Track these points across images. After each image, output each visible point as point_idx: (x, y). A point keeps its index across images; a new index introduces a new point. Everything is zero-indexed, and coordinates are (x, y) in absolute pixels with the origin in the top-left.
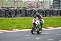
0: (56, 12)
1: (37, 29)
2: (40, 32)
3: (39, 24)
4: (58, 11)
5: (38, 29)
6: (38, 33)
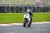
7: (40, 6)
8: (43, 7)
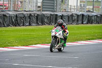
0: (48, 17)
1: (58, 45)
2: (62, 48)
3: (62, 37)
4: (52, 17)
5: (60, 44)
6: (60, 50)
7: (8, 14)
8: (14, 14)
